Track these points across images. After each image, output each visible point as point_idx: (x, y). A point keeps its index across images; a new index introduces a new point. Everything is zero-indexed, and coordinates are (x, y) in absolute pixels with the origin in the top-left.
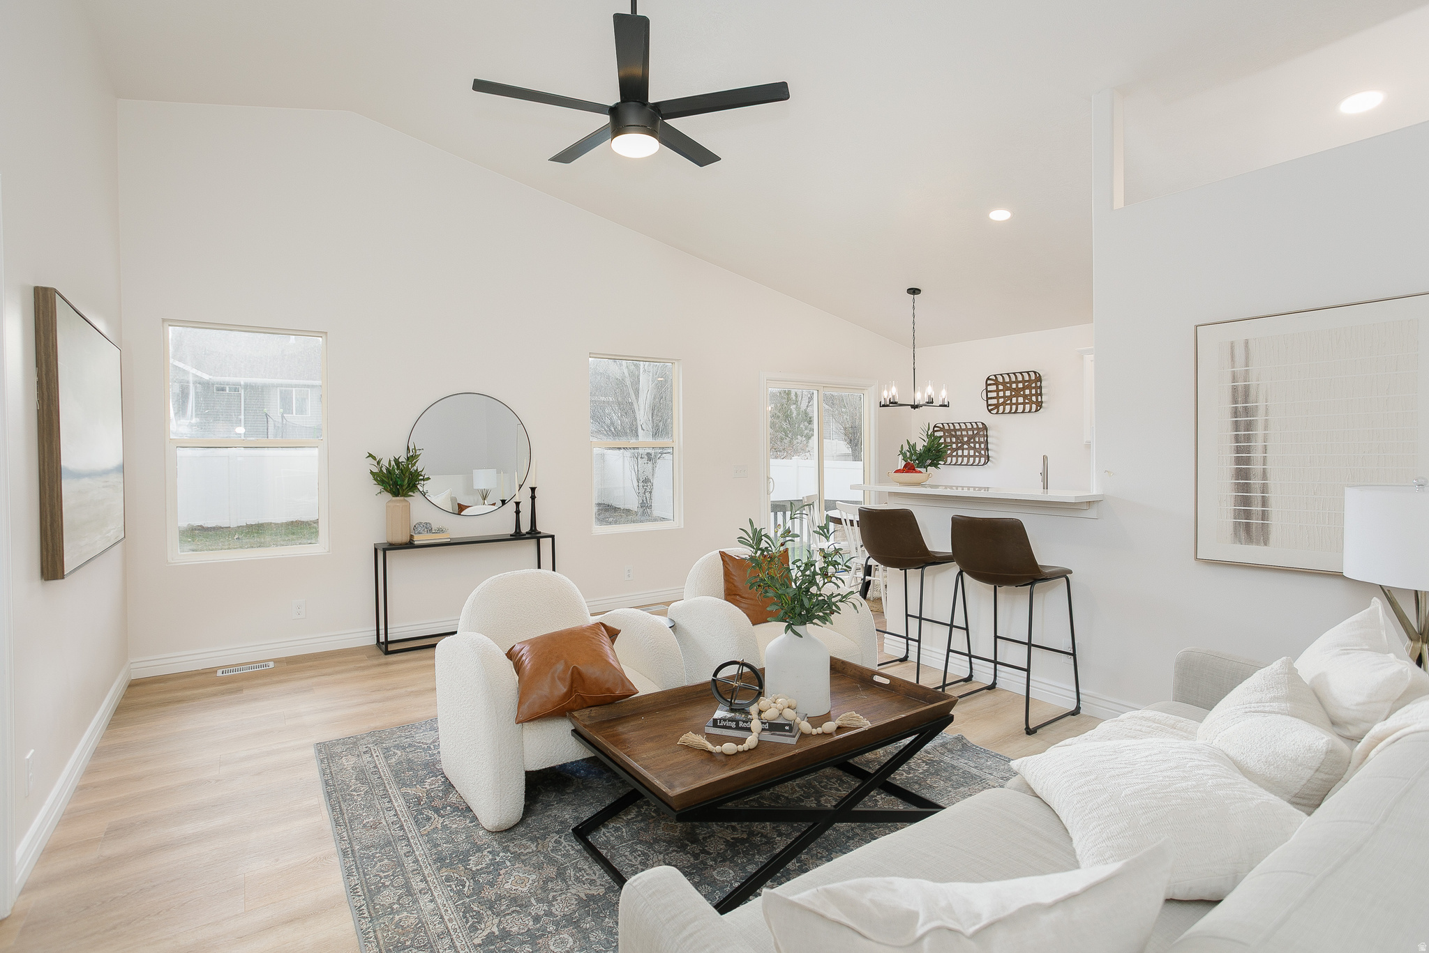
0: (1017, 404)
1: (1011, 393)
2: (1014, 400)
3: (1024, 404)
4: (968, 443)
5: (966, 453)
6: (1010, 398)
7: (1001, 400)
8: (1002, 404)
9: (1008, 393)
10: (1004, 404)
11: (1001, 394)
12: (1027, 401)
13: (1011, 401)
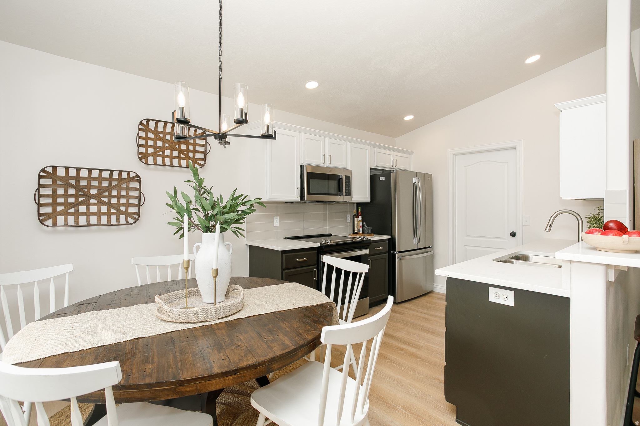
0: (171, 157)
1: (164, 144)
2: (167, 153)
3: (179, 158)
4: (97, 197)
5: (93, 209)
6: (163, 149)
7: (151, 150)
8: (151, 155)
9: (160, 144)
10: (155, 155)
11: (151, 143)
12: (182, 156)
13: (164, 152)
